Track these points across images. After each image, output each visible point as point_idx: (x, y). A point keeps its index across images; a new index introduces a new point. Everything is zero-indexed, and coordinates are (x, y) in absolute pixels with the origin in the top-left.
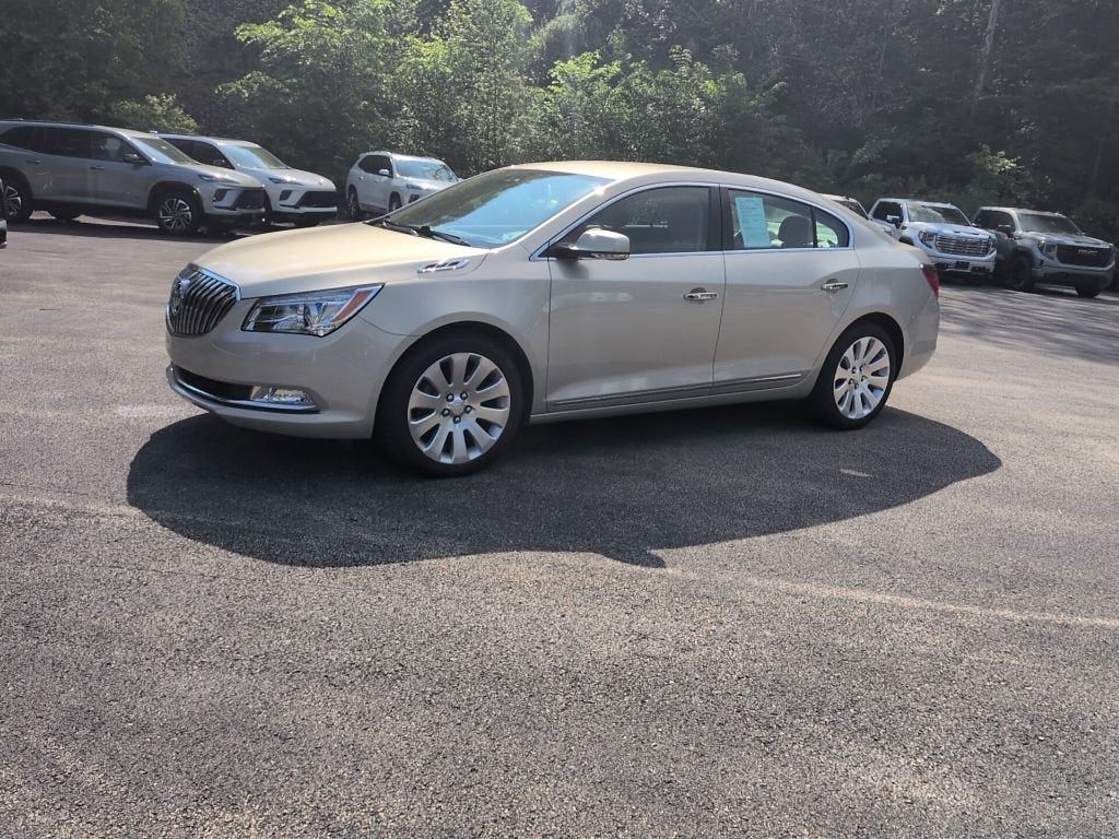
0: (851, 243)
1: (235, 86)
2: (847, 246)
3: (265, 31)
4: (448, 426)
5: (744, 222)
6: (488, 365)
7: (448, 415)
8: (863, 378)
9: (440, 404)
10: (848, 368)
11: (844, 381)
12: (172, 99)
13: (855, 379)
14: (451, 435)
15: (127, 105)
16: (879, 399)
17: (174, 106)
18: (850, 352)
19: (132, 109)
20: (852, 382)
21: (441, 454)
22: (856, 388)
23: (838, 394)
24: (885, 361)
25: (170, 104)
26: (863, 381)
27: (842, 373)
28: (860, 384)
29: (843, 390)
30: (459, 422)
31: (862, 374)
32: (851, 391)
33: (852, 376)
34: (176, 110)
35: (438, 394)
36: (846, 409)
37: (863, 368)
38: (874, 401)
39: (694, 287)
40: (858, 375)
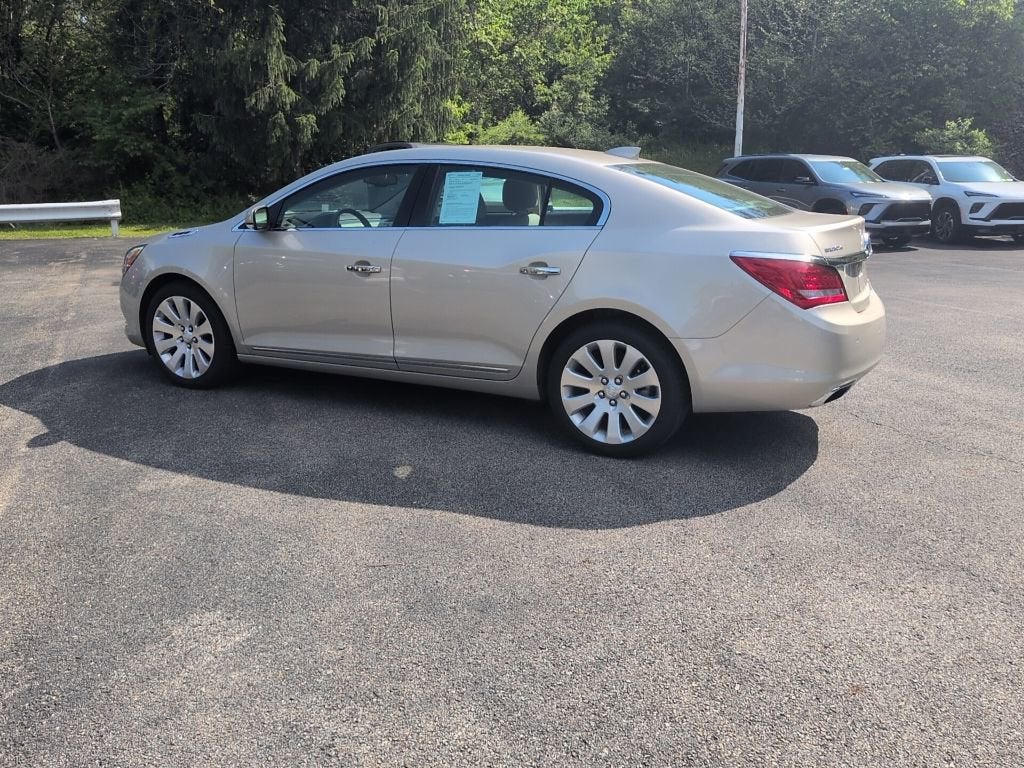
0: (601, 222)
2: (595, 225)
4: (182, 349)
5: (448, 198)
6: (196, 308)
7: (182, 341)
8: (623, 394)
9: (175, 332)
10: (590, 375)
11: (586, 391)
12: (968, 122)
13: (607, 392)
14: (184, 356)
15: (929, 132)
16: (647, 427)
17: (972, 127)
18: (582, 355)
19: (933, 135)
20: (602, 395)
21: (177, 368)
22: (612, 405)
23: (571, 403)
24: (651, 378)
25: (967, 128)
26: (624, 398)
27: (580, 381)
28: (620, 401)
29: (582, 401)
30: (190, 348)
31: (620, 388)
32: (602, 407)
33: (601, 387)
34: (976, 132)
35: (173, 325)
36: (588, 426)
37: (620, 380)
38: (640, 427)
39: (359, 260)
40: (613, 389)
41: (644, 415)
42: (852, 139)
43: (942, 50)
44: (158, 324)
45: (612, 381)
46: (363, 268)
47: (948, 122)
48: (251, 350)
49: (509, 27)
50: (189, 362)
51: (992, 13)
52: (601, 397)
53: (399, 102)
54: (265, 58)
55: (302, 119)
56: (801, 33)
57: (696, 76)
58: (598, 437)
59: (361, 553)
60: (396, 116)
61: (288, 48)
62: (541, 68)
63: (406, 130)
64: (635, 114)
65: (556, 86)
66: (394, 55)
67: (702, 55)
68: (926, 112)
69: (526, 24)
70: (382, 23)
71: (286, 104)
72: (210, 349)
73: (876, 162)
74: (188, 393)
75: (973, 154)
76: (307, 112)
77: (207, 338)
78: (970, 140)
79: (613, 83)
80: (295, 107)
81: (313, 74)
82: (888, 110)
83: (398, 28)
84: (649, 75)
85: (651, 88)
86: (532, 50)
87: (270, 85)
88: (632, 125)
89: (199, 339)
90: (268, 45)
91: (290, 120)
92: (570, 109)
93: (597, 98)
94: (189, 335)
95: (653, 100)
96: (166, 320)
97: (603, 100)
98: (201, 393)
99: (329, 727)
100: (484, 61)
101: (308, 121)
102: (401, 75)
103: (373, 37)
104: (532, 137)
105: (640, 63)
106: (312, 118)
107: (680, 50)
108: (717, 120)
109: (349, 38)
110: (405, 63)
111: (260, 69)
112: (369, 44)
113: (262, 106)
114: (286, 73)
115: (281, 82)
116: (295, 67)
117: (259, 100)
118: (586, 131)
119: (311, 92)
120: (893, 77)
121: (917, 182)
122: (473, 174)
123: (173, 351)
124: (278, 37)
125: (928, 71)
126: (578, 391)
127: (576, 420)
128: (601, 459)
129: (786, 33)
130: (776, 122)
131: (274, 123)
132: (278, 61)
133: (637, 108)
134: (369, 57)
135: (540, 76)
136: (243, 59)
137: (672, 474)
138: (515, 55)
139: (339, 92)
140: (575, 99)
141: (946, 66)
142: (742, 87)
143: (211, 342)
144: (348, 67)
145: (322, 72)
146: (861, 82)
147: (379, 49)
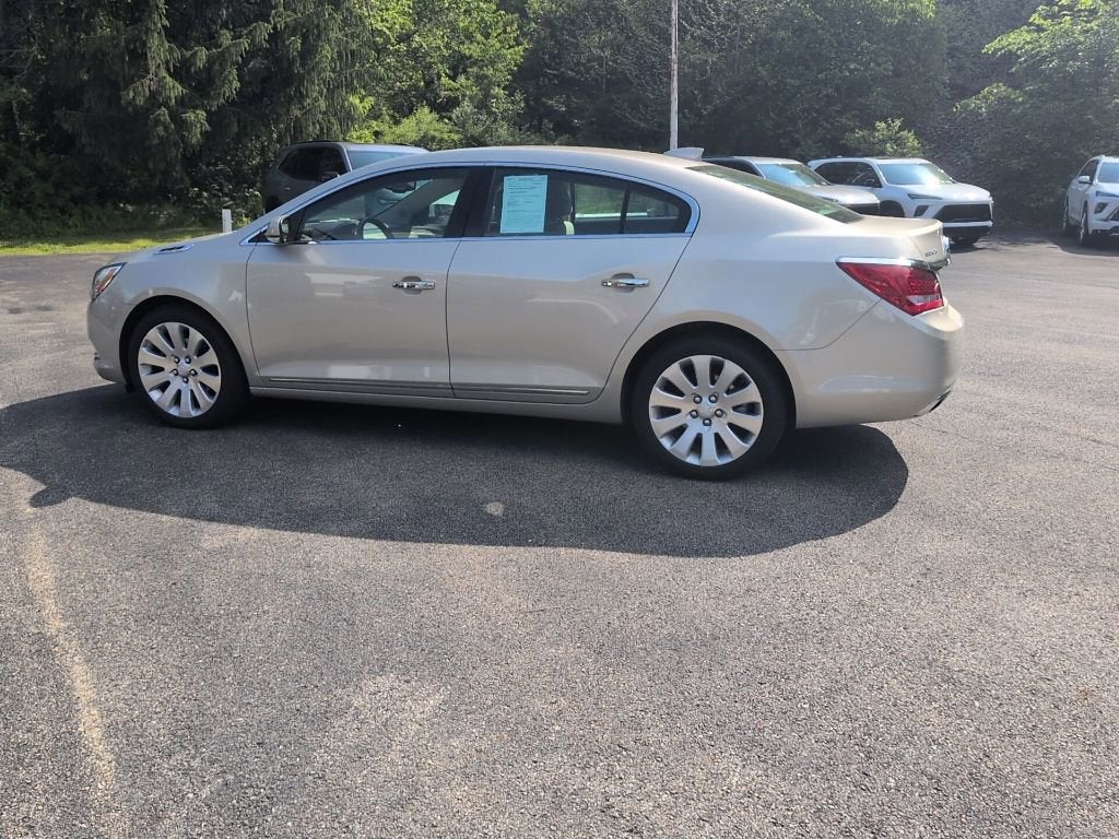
0: (690, 228)
1: (973, 103)
2: (683, 231)
3: (1016, 39)
4: (176, 384)
5: (509, 204)
6: (196, 336)
7: (177, 375)
8: (719, 412)
9: (168, 364)
10: (681, 394)
11: (678, 411)
12: (898, 123)
13: (701, 411)
14: (179, 392)
15: (859, 134)
16: (747, 446)
17: (901, 129)
18: (673, 372)
19: (863, 137)
20: (695, 414)
21: (170, 406)
22: (705, 424)
23: (660, 426)
24: (752, 393)
25: (896, 128)
26: (719, 416)
27: (669, 400)
28: (715, 420)
29: (672, 423)
30: (187, 382)
31: (716, 406)
32: (695, 428)
33: (694, 406)
34: (905, 133)
35: (164, 356)
36: (680, 449)
37: (715, 398)
38: (738, 447)
39: (406, 275)
40: (707, 407)
41: (742, 433)
42: (781, 141)
43: (867, 47)
44: (145, 356)
45: (705, 399)
46: (411, 284)
47: (878, 123)
48: (268, 381)
49: (410, 15)
50: (186, 399)
51: (914, 11)
52: (694, 417)
53: (301, 97)
54: (144, 44)
55: (190, 116)
56: (725, 27)
57: (613, 72)
58: (692, 460)
59: (508, 599)
60: (297, 113)
61: (170, 35)
62: (443, 60)
63: (311, 128)
64: (550, 112)
65: (462, 79)
66: (296, 43)
67: (618, 48)
68: (854, 112)
69: (425, 9)
70: (275, 7)
71: (170, 98)
72: (215, 382)
73: (815, 164)
74: (189, 434)
75: (903, 156)
76: (195, 108)
77: (211, 370)
78: (899, 142)
79: (525, 76)
80: (181, 101)
81: (200, 64)
82: (816, 111)
83: (294, 11)
84: (562, 69)
85: (566, 84)
86: (432, 40)
87: (150, 76)
88: (548, 124)
89: (200, 371)
90: (148, 31)
91: (175, 117)
92: (482, 105)
93: (511, 95)
94: (185, 367)
95: (568, 97)
96: (155, 350)
97: (518, 96)
98: (205, 433)
99: (596, 786)
100: (381, 51)
101: (197, 118)
102: (303, 65)
103: (269, 22)
104: (445, 136)
105: (553, 57)
106: (202, 114)
107: (595, 44)
108: (640, 120)
109: (239, 23)
110: (308, 52)
111: (138, 56)
112: (263, 31)
113: (140, 101)
114: (167, 62)
115: (163, 73)
116: (177, 54)
117: (137, 94)
118: (503, 130)
119: (200, 84)
120: (820, 76)
121: (855, 184)
122: (537, 178)
123: (163, 387)
124: (160, 22)
125: (855, 69)
126: (666, 412)
127: (666, 443)
128: (697, 484)
129: (710, 28)
130: (702, 123)
131: (157, 122)
132: (159, 49)
133: (552, 105)
134: (265, 45)
135: (443, 68)
136: (116, 46)
137: (779, 495)
138: (414, 45)
139: (233, 85)
140: (487, 96)
141: (872, 64)
142: (675, 84)
143: (217, 374)
144: (241, 56)
145: (210, 61)
146: (788, 81)
147: (275, 36)
